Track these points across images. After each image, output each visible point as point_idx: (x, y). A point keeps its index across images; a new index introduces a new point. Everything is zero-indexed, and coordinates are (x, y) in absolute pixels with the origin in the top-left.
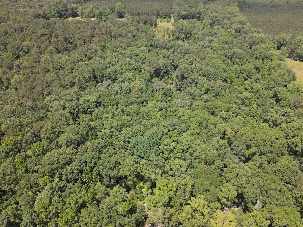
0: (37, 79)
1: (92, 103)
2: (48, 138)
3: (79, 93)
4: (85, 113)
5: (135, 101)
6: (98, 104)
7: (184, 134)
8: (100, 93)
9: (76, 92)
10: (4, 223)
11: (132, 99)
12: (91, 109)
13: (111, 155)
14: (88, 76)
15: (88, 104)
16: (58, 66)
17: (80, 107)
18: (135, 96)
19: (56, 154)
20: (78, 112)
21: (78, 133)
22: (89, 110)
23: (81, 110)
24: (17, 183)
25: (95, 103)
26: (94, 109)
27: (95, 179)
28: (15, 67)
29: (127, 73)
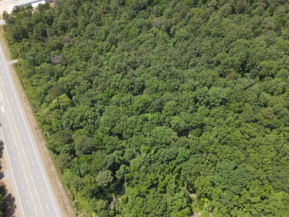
23: (205, 101)
25: (221, 100)
26: (217, 104)
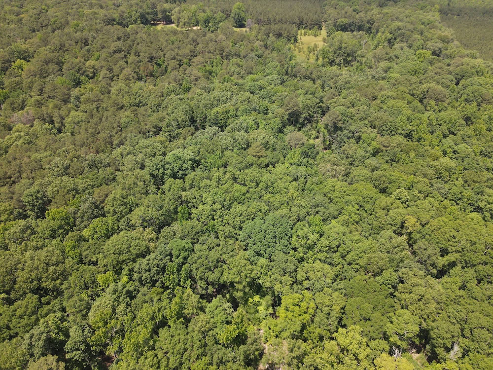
0: (104, 119)
1: (186, 162)
2: (115, 212)
3: (166, 144)
4: (174, 176)
5: (254, 162)
6: (196, 163)
7: (333, 221)
8: (199, 146)
9: (162, 143)
10: (42, 339)
11: (250, 159)
12: (184, 170)
13: (211, 246)
14: (183, 117)
15: (179, 162)
16: (137, 101)
17: (167, 166)
18: (254, 154)
19: (126, 238)
20: (164, 174)
21: (161, 208)
22: (181, 172)
23: (168, 172)
24: (66, 278)
25: (190, 162)
26: (188, 171)
27: (184, 283)
28: (72, 100)
29: (245, 117)
